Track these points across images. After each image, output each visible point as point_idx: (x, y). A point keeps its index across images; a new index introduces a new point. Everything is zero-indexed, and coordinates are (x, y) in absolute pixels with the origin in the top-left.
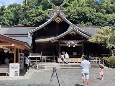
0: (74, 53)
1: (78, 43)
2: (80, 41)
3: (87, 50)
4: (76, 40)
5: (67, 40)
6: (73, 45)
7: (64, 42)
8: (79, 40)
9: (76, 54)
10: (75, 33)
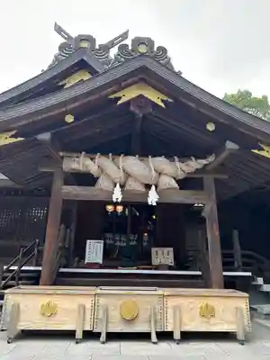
0: (159, 250)
1: (181, 176)
2: (194, 165)
3: (236, 233)
4: (169, 156)
5: (105, 153)
6: (148, 187)
7: (81, 163)
8: (188, 157)
9: (170, 260)
10: (155, 97)
